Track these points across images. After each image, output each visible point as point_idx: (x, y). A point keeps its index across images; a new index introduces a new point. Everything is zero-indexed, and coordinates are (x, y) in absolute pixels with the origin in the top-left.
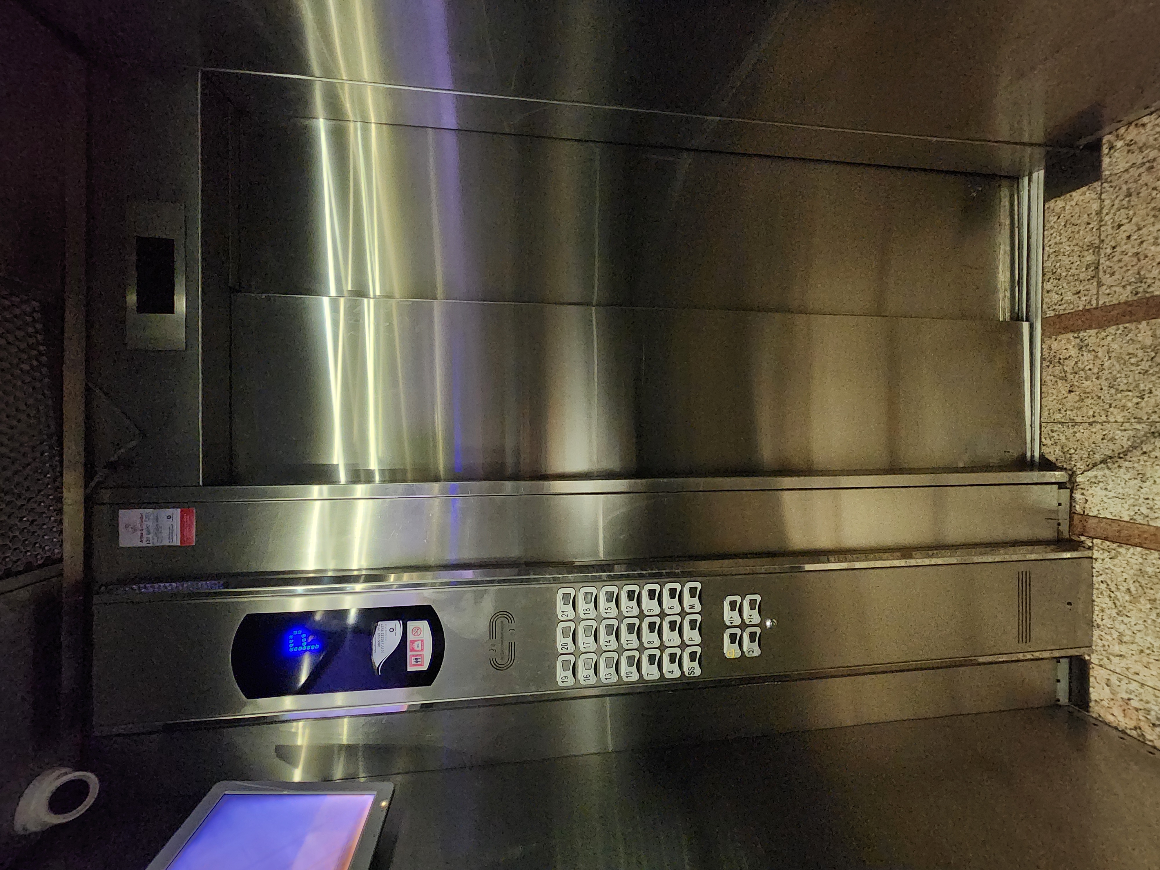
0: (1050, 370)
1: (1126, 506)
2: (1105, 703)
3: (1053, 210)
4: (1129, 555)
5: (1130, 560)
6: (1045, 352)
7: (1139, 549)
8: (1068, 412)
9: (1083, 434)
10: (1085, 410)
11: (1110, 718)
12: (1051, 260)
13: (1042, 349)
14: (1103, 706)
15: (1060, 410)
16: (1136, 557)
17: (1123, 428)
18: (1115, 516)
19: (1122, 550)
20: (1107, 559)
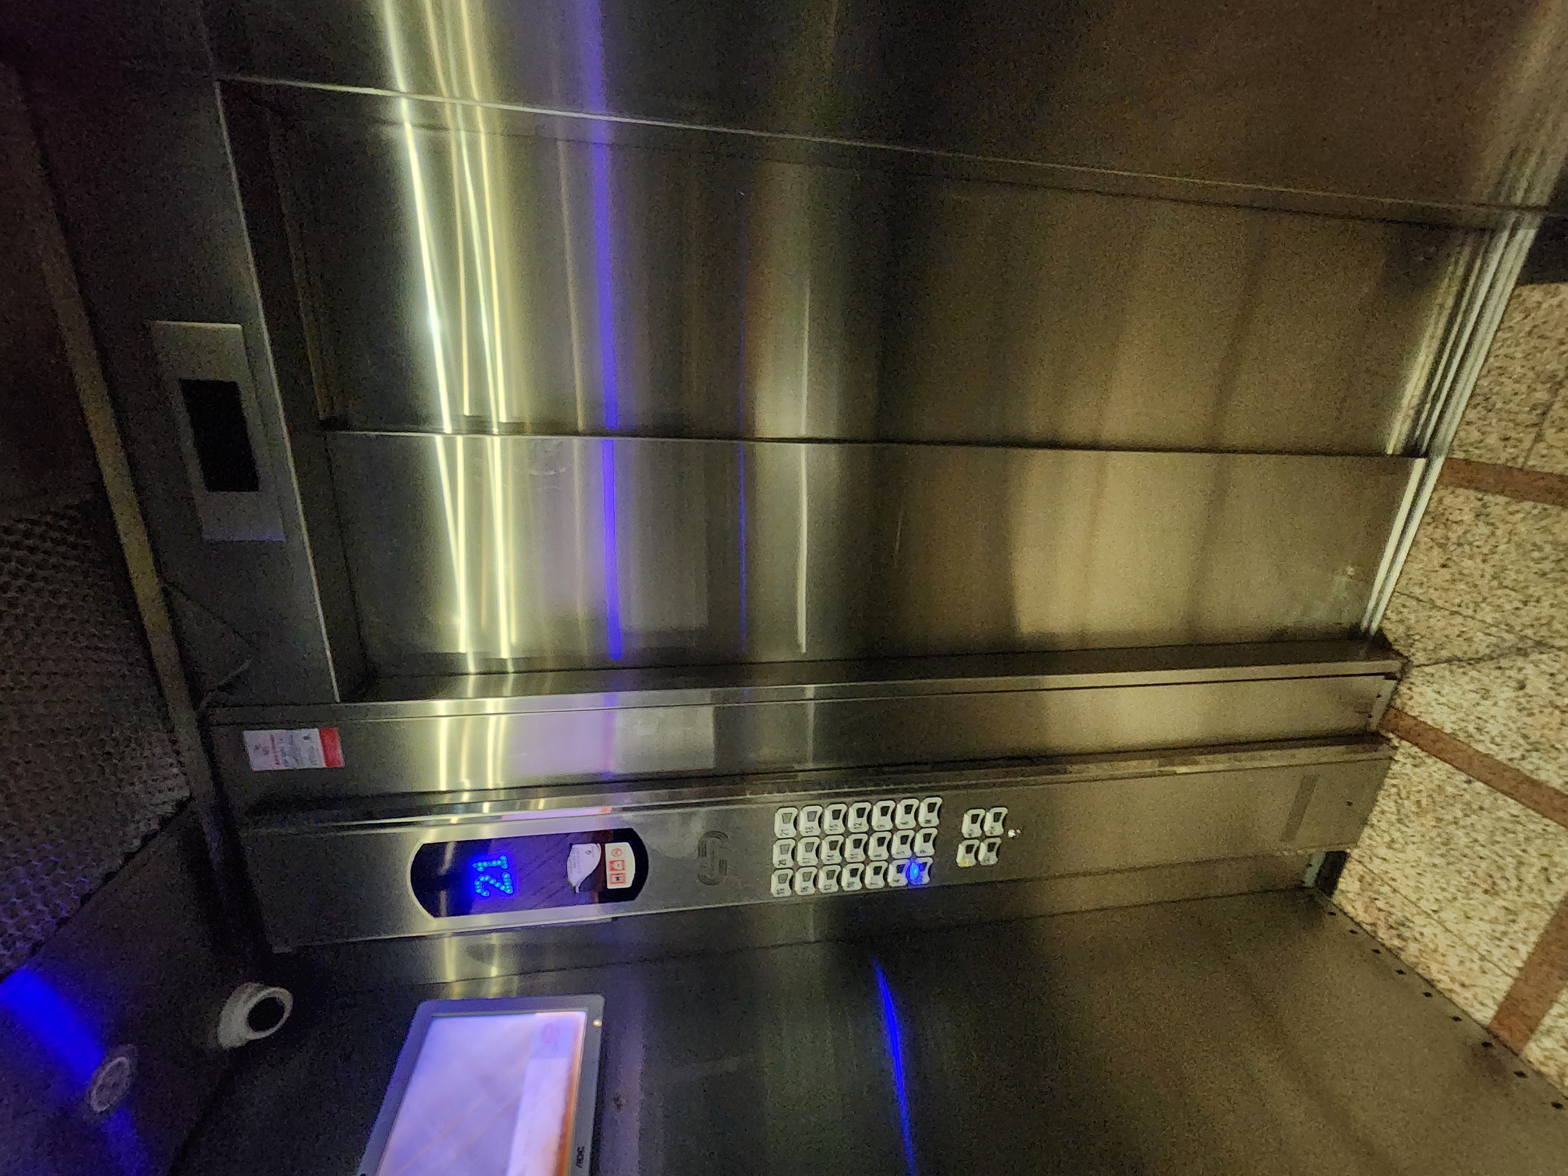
0: (1430, 529)
1: (1453, 718)
2: (1350, 895)
3: (1524, 300)
4: (1435, 768)
5: (1434, 774)
6: (1433, 505)
7: (1447, 766)
8: (1431, 590)
9: (1438, 621)
10: (1452, 594)
11: (1349, 909)
12: (1490, 378)
13: (1430, 499)
14: (1347, 897)
15: (1422, 584)
16: (1440, 773)
17: (1488, 631)
18: (1436, 724)
19: (1430, 761)
20: (1409, 766)
